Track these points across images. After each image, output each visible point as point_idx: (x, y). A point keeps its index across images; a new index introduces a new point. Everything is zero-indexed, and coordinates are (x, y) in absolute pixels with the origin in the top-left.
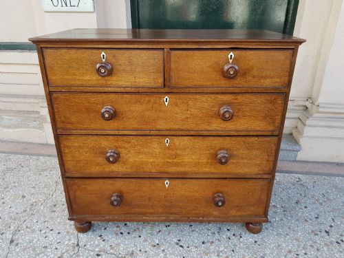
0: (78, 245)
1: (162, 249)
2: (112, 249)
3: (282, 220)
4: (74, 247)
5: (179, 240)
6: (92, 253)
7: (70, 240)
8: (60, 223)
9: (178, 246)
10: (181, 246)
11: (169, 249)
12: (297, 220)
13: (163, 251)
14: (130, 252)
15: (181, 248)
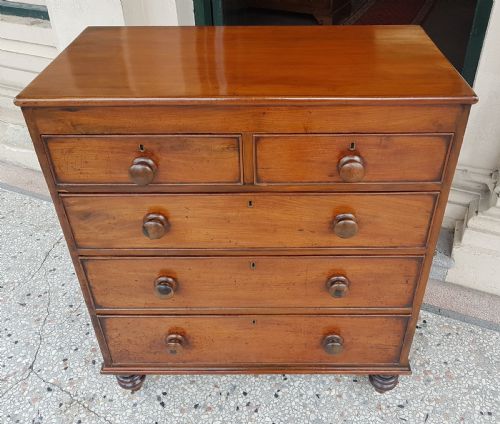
0: (31, 367)
1: (135, 401)
2: (71, 384)
3: (340, 396)
4: (25, 370)
5: (165, 394)
6: (43, 385)
7: (24, 357)
8: (24, 325)
9: (158, 403)
10: (163, 404)
11: (144, 405)
12: (365, 403)
13: (135, 405)
14: (91, 396)
15: (160, 407)
